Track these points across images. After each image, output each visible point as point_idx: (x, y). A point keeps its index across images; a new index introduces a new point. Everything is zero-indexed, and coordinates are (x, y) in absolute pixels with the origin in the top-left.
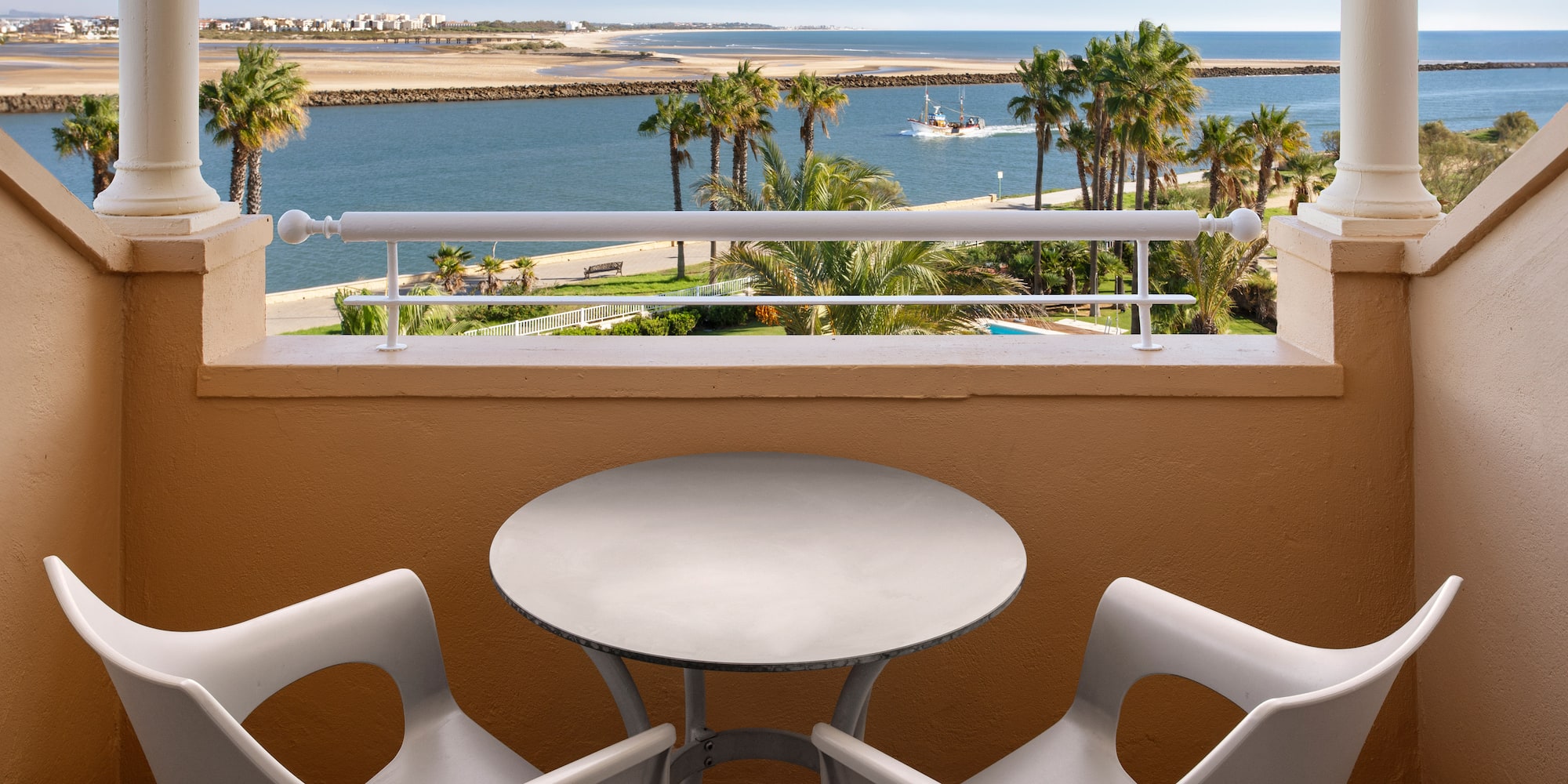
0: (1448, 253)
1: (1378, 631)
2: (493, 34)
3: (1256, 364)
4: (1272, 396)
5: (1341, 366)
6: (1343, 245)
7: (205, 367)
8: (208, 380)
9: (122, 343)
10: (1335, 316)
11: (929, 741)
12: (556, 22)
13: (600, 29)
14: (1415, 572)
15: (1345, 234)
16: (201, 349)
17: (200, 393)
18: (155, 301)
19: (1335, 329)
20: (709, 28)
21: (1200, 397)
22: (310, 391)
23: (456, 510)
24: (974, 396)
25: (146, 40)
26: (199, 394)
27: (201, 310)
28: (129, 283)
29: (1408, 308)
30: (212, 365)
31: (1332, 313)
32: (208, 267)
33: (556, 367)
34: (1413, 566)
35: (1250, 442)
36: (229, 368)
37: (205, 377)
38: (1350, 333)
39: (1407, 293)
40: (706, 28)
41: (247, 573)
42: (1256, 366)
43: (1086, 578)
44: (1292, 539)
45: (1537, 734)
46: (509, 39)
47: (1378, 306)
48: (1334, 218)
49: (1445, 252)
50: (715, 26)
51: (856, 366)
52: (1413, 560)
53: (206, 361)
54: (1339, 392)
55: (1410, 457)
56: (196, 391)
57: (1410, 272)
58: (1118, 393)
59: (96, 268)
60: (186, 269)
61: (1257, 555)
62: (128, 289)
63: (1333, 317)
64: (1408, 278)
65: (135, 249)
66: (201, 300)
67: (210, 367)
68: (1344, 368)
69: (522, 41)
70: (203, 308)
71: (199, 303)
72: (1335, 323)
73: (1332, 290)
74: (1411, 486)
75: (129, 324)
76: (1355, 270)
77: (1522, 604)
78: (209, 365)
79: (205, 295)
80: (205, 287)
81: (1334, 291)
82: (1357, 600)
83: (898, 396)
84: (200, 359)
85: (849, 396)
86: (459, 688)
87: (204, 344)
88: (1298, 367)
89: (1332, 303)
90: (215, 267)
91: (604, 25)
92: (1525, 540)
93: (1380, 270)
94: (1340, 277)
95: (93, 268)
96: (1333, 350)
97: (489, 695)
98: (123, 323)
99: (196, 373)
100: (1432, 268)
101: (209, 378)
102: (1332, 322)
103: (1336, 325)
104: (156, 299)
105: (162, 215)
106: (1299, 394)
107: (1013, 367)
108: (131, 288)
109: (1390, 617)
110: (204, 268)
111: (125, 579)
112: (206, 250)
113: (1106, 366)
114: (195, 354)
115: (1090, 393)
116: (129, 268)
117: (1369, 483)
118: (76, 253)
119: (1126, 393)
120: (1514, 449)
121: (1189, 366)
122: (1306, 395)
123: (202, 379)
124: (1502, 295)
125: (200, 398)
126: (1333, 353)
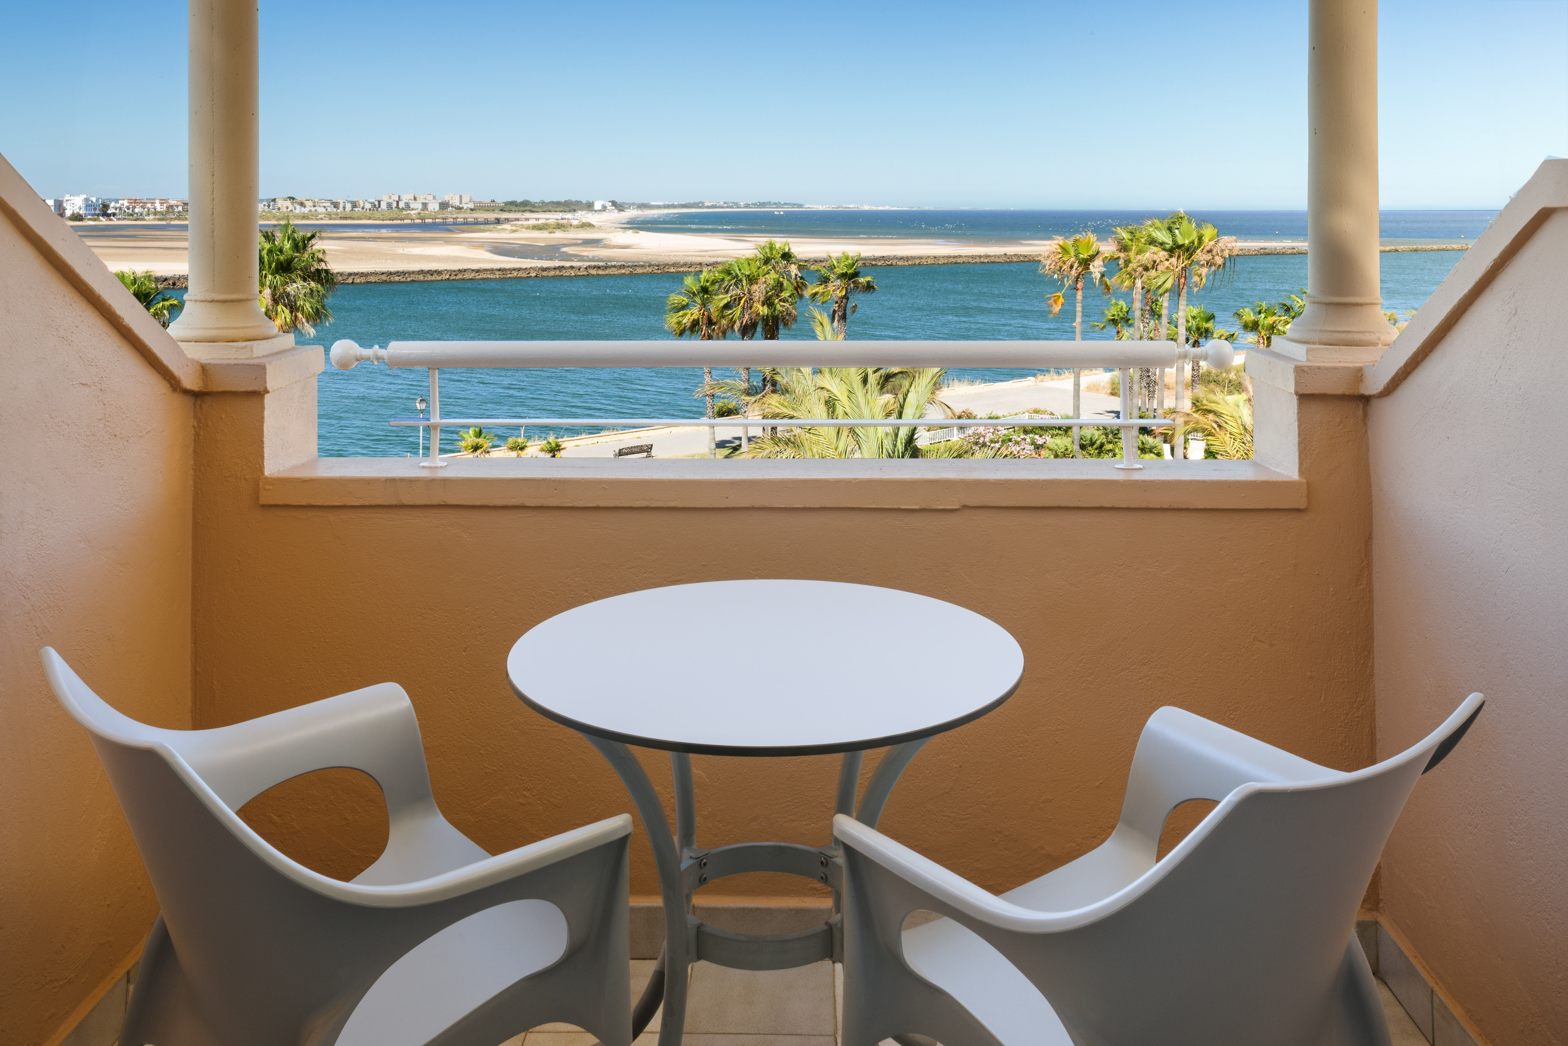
0: (1397, 374)
1: (1340, 727)
2: (520, 214)
3: (1225, 479)
4: (1240, 508)
5: (1305, 481)
6: (1306, 369)
7: (266, 478)
8: (270, 490)
9: (192, 455)
10: (1299, 434)
11: (925, 824)
12: (584, 202)
13: (629, 208)
14: (1375, 672)
15: (1308, 360)
16: (263, 462)
17: (263, 501)
18: (222, 419)
19: (1299, 446)
20: (740, 207)
21: (1174, 510)
22: (361, 500)
23: (493, 610)
24: (965, 507)
25: (213, 183)
26: (261, 503)
27: (262, 426)
28: (199, 402)
29: (1366, 428)
30: (272, 476)
31: (1297, 433)
32: (269, 386)
33: (583, 479)
34: (1372, 666)
35: (1221, 550)
36: (289, 479)
37: (267, 487)
38: (1314, 450)
39: (1365, 414)
40: (738, 208)
41: (305, 665)
42: (1226, 481)
43: (1069, 675)
44: (1260, 641)
45: (1470, 804)
46: (537, 219)
47: (1339, 426)
48: (1299, 345)
49: (1394, 373)
50: (747, 206)
51: (857, 479)
52: (1373, 660)
53: (267, 473)
54: (1302, 506)
55: (1369, 566)
56: (258, 500)
57: (1367, 392)
58: (1098, 505)
59: (172, 386)
60: (250, 389)
61: (1228, 655)
62: (198, 406)
63: (1297, 436)
64: (1365, 400)
65: (204, 370)
66: (263, 418)
67: (271, 478)
68: (1308, 483)
69: (551, 220)
70: (265, 424)
71: (261, 420)
72: (1299, 441)
73: (1296, 411)
74: (1371, 591)
75: (199, 438)
76: (1316, 392)
77: (1458, 688)
78: (270, 476)
79: (266, 413)
80: (266, 405)
81: (1298, 412)
82: (1321, 697)
83: (896, 507)
84: (262, 472)
85: (850, 506)
86: (496, 771)
87: (265, 458)
88: (1264, 482)
89: (1296, 423)
90: (275, 388)
91: (633, 204)
92: (1460, 629)
93: (1339, 391)
94: (1304, 398)
95: (169, 386)
96: (1298, 467)
97: (523, 778)
98: (193, 438)
99: (259, 483)
100: (1385, 388)
101: (271, 488)
102: (1296, 440)
103: (1300, 443)
104: (223, 416)
105: (227, 342)
106: (1266, 507)
107: (1001, 480)
108: (201, 406)
109: (1352, 713)
110: (266, 388)
111: (196, 670)
112: (267, 371)
113: (1087, 480)
114: (257, 466)
115: (1072, 505)
116: (199, 388)
117: (1331, 590)
118: (155, 371)
119: (1106, 505)
120: (1451, 547)
121: (1164, 481)
122: (1272, 507)
123: (264, 489)
124: (1440, 408)
125: (263, 506)
126: (1297, 470)
